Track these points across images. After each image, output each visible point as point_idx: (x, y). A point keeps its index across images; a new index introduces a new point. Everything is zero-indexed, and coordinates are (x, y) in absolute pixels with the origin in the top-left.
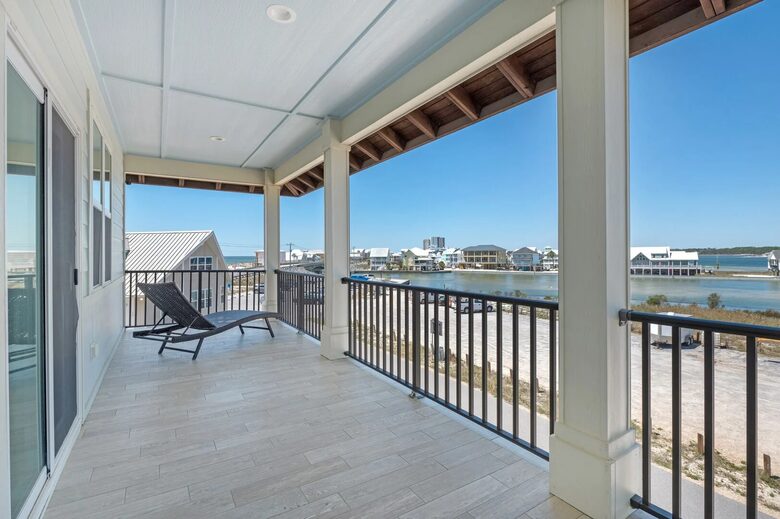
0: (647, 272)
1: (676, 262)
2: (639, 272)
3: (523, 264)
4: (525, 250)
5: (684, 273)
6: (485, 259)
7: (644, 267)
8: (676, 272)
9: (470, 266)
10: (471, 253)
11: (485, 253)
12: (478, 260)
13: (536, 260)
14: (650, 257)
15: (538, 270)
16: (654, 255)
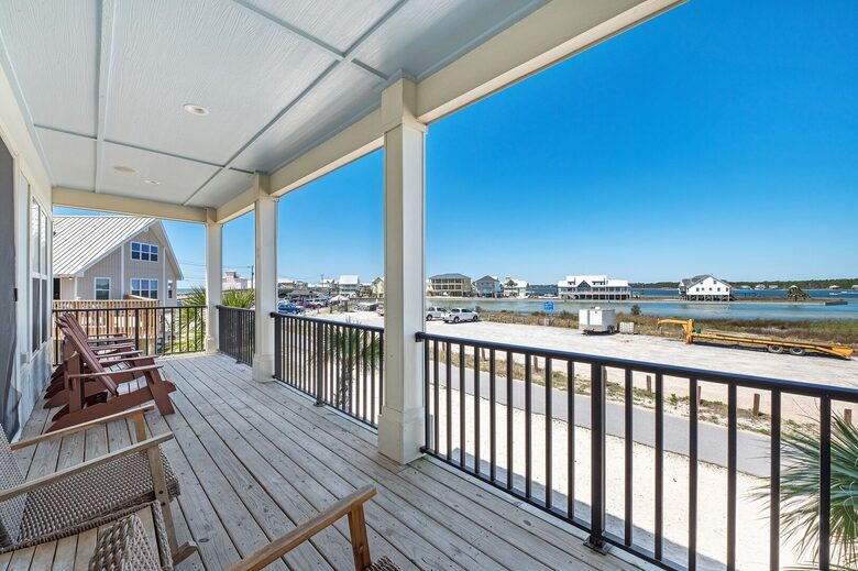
0: (589, 297)
1: (612, 289)
2: (583, 297)
3: (485, 291)
4: (488, 278)
5: (618, 297)
6: (452, 287)
7: (586, 293)
8: (612, 297)
9: (437, 294)
10: (439, 281)
11: (452, 281)
12: (445, 287)
13: (497, 289)
14: (592, 285)
15: (499, 296)
16: (594, 283)
